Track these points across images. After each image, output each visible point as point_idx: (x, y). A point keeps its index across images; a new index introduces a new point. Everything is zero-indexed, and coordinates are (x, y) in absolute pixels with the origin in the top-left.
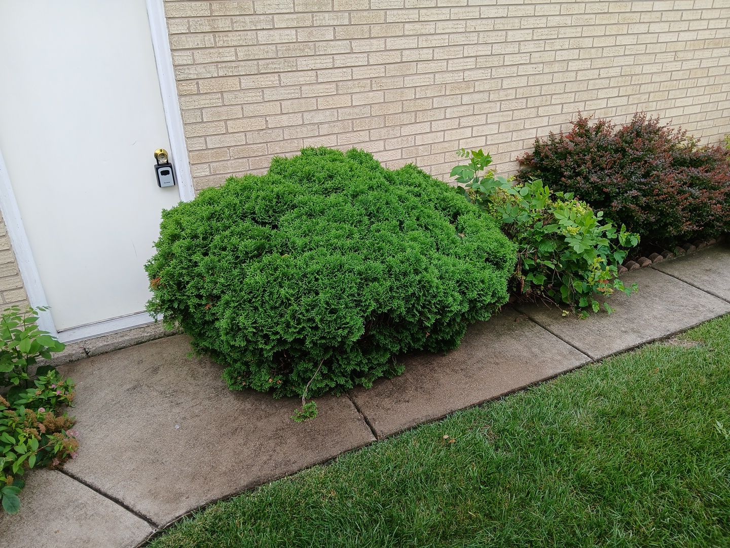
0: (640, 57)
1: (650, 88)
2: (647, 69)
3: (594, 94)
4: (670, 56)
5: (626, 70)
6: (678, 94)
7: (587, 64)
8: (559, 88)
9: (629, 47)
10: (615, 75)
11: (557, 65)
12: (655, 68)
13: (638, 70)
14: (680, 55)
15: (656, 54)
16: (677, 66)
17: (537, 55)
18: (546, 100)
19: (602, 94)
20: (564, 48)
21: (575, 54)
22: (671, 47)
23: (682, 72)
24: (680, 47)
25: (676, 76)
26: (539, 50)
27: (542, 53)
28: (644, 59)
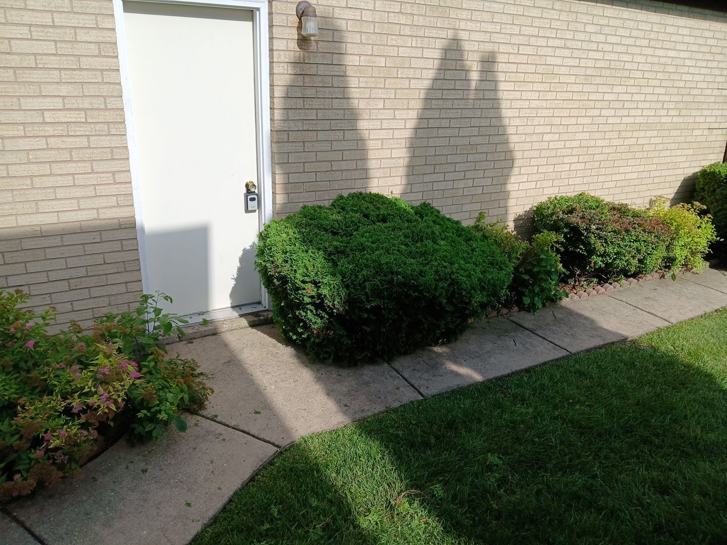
0: (594, 134)
1: (602, 157)
2: (599, 143)
3: (560, 160)
4: (616, 135)
5: (584, 143)
6: (621, 163)
7: (556, 137)
8: (536, 154)
10: (576, 146)
11: (535, 136)
12: (604, 143)
13: (592, 143)
14: (623, 134)
15: (605, 132)
16: (621, 142)
18: (527, 162)
19: (566, 160)
21: (548, 129)
22: (616, 128)
23: (624, 147)
24: (623, 127)
25: (620, 149)
26: (523, 124)
27: (525, 127)
28: (597, 135)
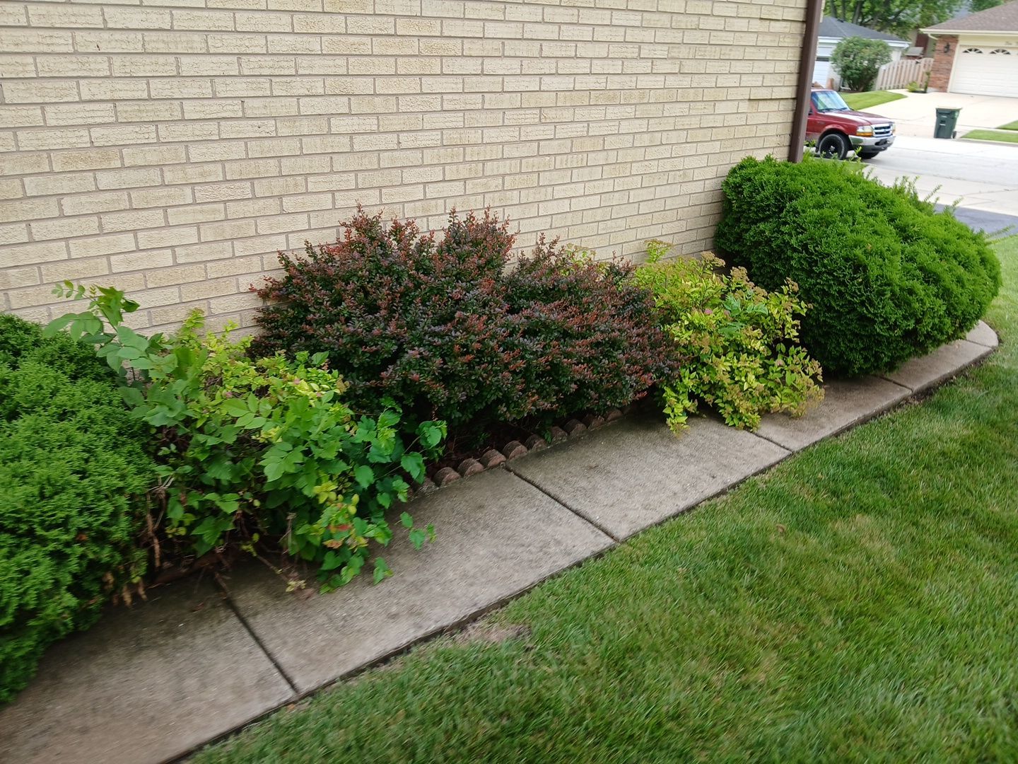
0: (473, 115)
1: (504, 167)
2: (491, 135)
3: (395, 177)
4: (532, 117)
5: (454, 137)
6: (556, 177)
7: (371, 124)
8: (321, 164)
9: (450, 97)
10: (430, 143)
11: (305, 122)
12: (506, 135)
13: (474, 137)
14: (551, 114)
15: (504, 110)
16: (548, 132)
17: (257, 103)
18: (296, 185)
19: (410, 176)
20: (314, 92)
21: (341, 105)
22: (532, 101)
23: (557, 142)
24: (547, 100)
25: (547, 148)
26: (260, 94)
27: (268, 100)
28: (483, 119)
